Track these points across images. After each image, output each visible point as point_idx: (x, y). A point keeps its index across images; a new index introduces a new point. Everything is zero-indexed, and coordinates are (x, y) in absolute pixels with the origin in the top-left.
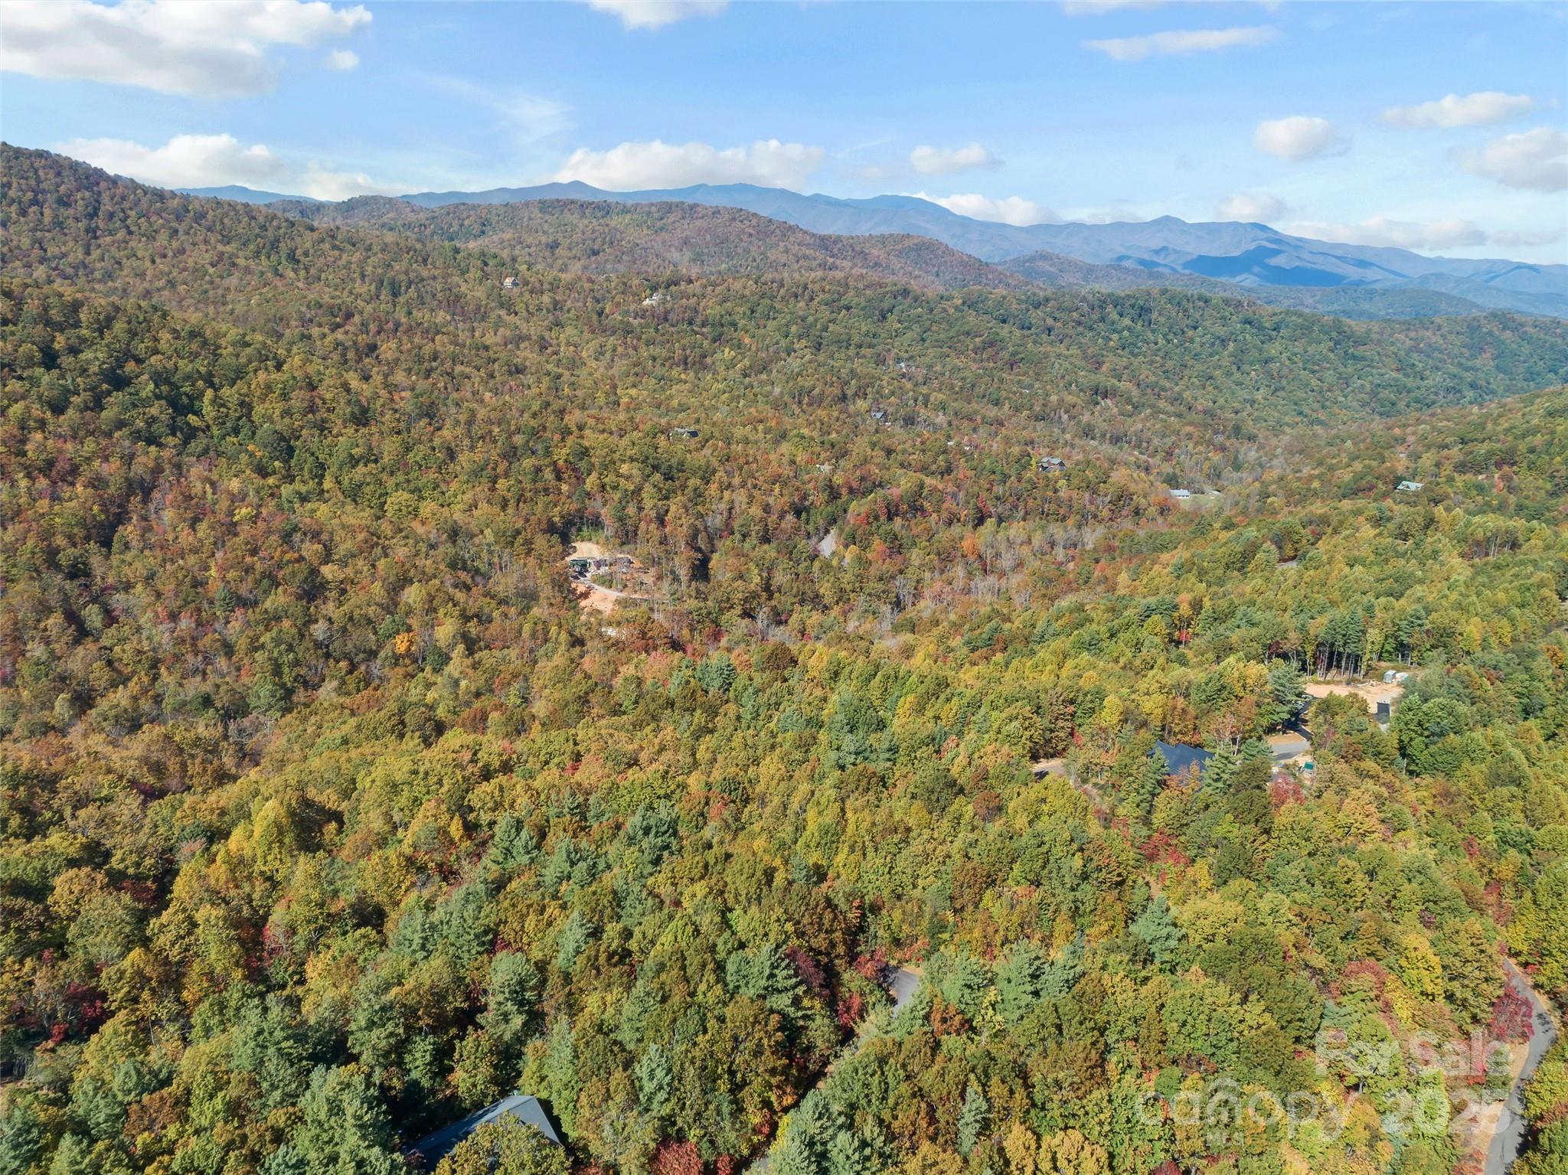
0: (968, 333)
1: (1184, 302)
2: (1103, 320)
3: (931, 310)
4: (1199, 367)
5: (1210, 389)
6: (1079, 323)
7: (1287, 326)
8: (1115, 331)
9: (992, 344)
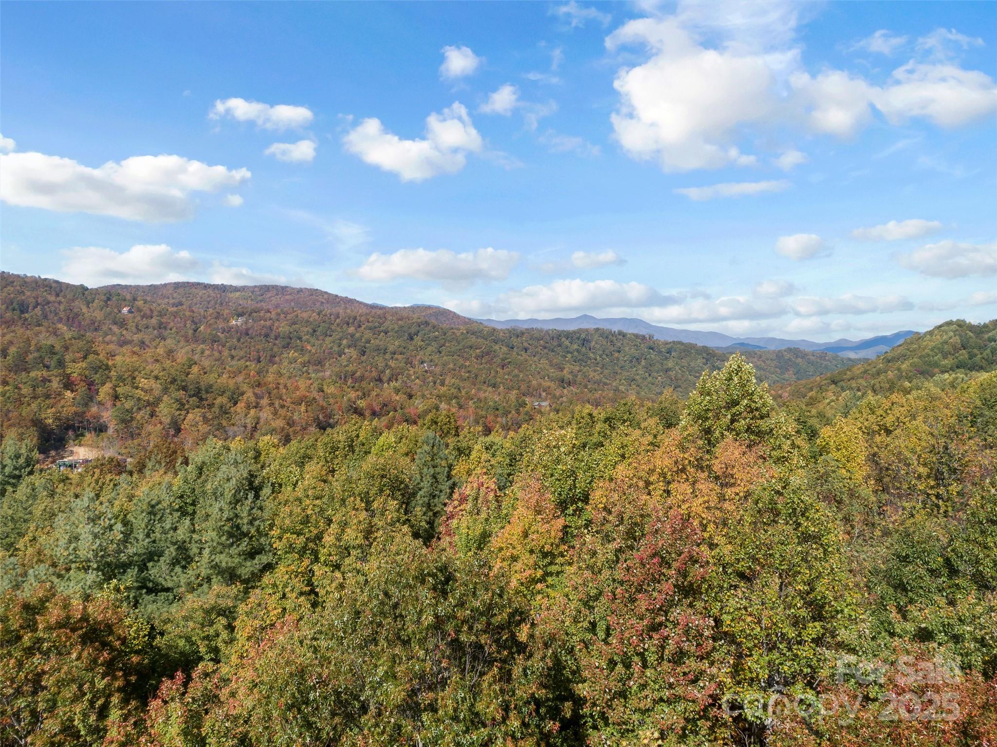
0: (471, 347)
1: (610, 337)
2: (560, 345)
3: (445, 334)
4: (625, 373)
5: (634, 386)
6: (545, 348)
7: (675, 351)
8: (568, 352)
9: (488, 354)
